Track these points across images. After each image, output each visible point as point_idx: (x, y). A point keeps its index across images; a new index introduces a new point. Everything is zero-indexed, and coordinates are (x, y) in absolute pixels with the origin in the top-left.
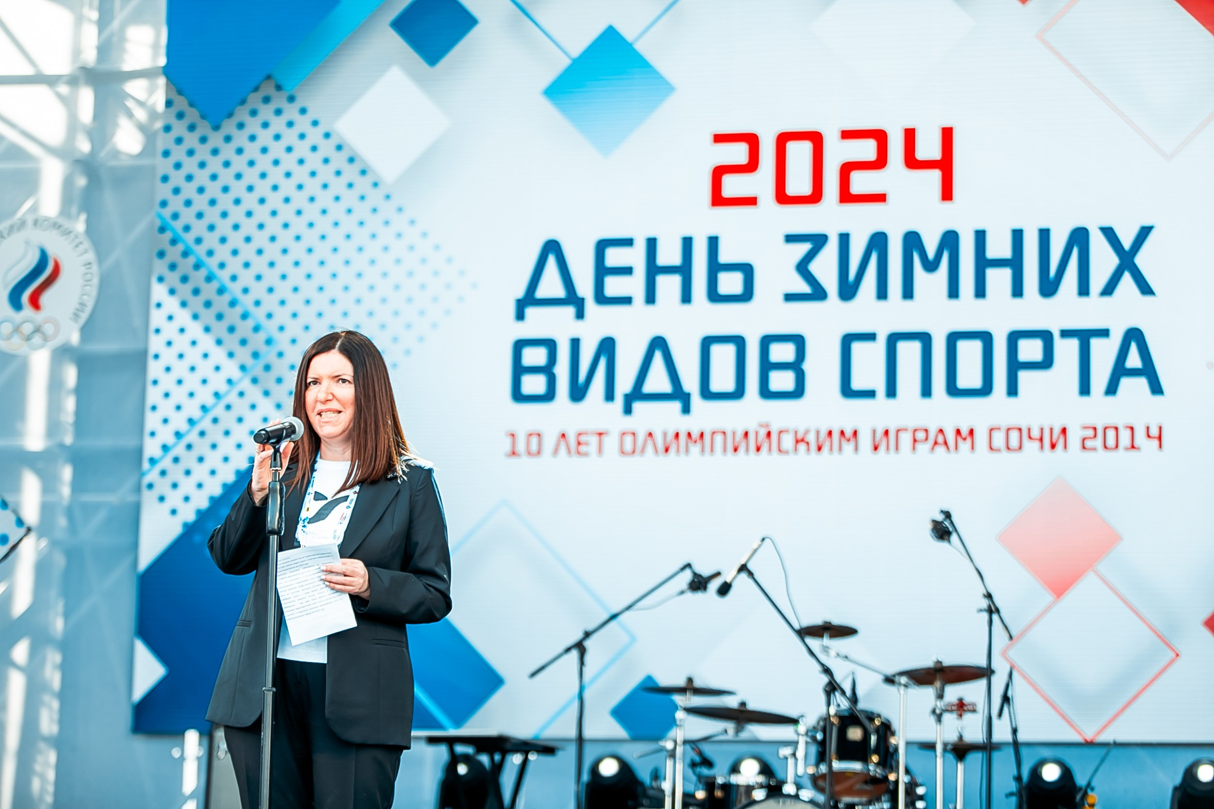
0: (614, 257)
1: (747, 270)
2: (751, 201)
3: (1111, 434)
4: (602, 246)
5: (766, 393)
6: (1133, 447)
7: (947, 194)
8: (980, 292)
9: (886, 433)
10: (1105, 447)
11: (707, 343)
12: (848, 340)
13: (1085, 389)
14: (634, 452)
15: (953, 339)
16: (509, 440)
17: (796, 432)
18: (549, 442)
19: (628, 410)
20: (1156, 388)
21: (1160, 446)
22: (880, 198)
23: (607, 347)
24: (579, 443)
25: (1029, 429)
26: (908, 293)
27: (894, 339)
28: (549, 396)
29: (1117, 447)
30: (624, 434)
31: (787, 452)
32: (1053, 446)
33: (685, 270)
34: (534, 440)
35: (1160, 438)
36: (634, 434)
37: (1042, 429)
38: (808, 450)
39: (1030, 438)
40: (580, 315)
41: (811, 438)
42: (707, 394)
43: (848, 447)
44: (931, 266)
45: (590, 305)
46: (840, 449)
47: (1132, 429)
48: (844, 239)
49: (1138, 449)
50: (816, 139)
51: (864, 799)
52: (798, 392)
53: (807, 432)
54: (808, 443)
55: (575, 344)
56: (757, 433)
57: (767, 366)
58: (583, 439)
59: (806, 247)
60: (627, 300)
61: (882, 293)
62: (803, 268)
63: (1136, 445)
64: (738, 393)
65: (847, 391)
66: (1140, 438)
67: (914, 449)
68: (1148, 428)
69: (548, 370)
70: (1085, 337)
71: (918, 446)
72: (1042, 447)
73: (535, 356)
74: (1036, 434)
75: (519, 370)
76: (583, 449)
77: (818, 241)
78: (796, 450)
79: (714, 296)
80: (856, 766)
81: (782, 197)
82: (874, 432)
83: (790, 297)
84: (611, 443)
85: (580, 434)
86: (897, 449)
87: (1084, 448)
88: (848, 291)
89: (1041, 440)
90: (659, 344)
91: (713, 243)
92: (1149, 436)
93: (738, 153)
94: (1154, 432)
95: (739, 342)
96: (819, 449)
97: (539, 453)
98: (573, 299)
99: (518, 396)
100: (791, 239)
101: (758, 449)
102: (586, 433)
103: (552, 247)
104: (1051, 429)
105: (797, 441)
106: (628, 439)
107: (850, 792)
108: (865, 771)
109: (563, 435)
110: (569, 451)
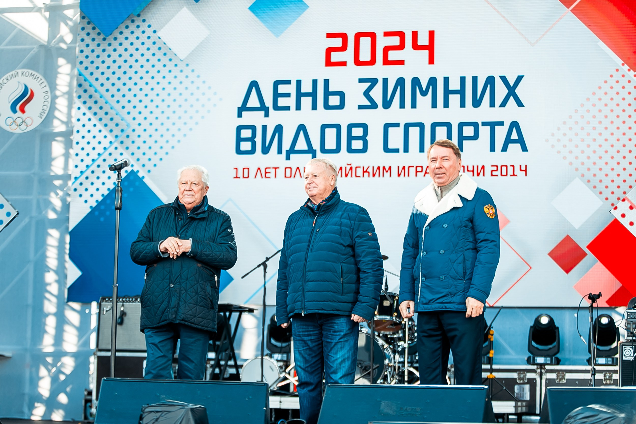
0: (282, 89)
1: (342, 95)
2: (344, 64)
3: (504, 169)
4: (277, 84)
5: (350, 150)
6: (514, 175)
7: (431, 61)
8: (446, 105)
9: (404, 168)
10: (502, 175)
11: (324, 127)
12: (387, 126)
13: (493, 149)
14: (291, 177)
15: (434, 126)
16: (235, 170)
17: (363, 167)
18: (253, 172)
19: (288, 158)
20: (524, 149)
21: (526, 175)
22: (402, 63)
23: (279, 129)
24: (266, 173)
25: (468, 166)
26: (414, 105)
27: (407, 126)
28: (253, 151)
29: (507, 175)
30: (286, 168)
31: (360, 177)
32: (478, 174)
33: (313, 95)
34: (246, 171)
35: (526, 171)
36: (291, 168)
37: (473, 166)
38: (369, 176)
39: (468, 171)
40: (267, 115)
41: (370, 170)
42: (323, 150)
43: (387, 175)
44: (424, 93)
45: (271, 110)
46: (383, 176)
47: (513, 166)
48: (385, 81)
49: (516, 175)
50: (373, 36)
51: (391, 333)
52: (364, 150)
53: (369, 167)
54: (369, 173)
55: (264, 128)
56: (346, 168)
57: (350, 138)
58: (268, 170)
59: (368, 84)
60: (288, 108)
61: (402, 106)
62: (367, 94)
63: (515, 174)
64: (338, 150)
65: (387, 149)
66: (517, 171)
67: (416, 175)
68: (521, 166)
69: (252, 140)
70: (493, 125)
71: (418, 173)
72: (473, 175)
73: (246, 133)
74: (470, 169)
75: (239, 140)
76: (268, 175)
77: (374, 82)
78: (363, 176)
79: (327, 106)
80: (388, 318)
81: (358, 62)
82: (398, 167)
83: (361, 107)
84: (280, 172)
85: (266, 168)
86: (409, 175)
87: (492, 175)
88: (387, 104)
89: (473, 171)
90: (302, 128)
91: (326, 82)
92: (521, 170)
93: (338, 42)
94: (523, 168)
95: (338, 127)
96: (374, 175)
97: (248, 177)
98: (263, 108)
99: (239, 151)
100: (361, 81)
101: (346, 175)
102: (270, 168)
103: (254, 84)
104: (478, 166)
105: (364, 172)
106: (288, 171)
107: (385, 329)
108: (391, 320)
109: (259, 169)
110: (262, 177)
